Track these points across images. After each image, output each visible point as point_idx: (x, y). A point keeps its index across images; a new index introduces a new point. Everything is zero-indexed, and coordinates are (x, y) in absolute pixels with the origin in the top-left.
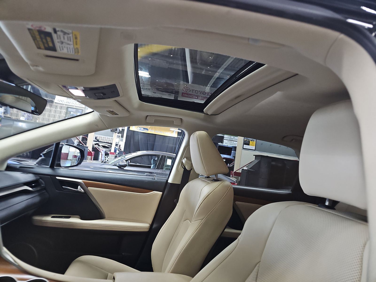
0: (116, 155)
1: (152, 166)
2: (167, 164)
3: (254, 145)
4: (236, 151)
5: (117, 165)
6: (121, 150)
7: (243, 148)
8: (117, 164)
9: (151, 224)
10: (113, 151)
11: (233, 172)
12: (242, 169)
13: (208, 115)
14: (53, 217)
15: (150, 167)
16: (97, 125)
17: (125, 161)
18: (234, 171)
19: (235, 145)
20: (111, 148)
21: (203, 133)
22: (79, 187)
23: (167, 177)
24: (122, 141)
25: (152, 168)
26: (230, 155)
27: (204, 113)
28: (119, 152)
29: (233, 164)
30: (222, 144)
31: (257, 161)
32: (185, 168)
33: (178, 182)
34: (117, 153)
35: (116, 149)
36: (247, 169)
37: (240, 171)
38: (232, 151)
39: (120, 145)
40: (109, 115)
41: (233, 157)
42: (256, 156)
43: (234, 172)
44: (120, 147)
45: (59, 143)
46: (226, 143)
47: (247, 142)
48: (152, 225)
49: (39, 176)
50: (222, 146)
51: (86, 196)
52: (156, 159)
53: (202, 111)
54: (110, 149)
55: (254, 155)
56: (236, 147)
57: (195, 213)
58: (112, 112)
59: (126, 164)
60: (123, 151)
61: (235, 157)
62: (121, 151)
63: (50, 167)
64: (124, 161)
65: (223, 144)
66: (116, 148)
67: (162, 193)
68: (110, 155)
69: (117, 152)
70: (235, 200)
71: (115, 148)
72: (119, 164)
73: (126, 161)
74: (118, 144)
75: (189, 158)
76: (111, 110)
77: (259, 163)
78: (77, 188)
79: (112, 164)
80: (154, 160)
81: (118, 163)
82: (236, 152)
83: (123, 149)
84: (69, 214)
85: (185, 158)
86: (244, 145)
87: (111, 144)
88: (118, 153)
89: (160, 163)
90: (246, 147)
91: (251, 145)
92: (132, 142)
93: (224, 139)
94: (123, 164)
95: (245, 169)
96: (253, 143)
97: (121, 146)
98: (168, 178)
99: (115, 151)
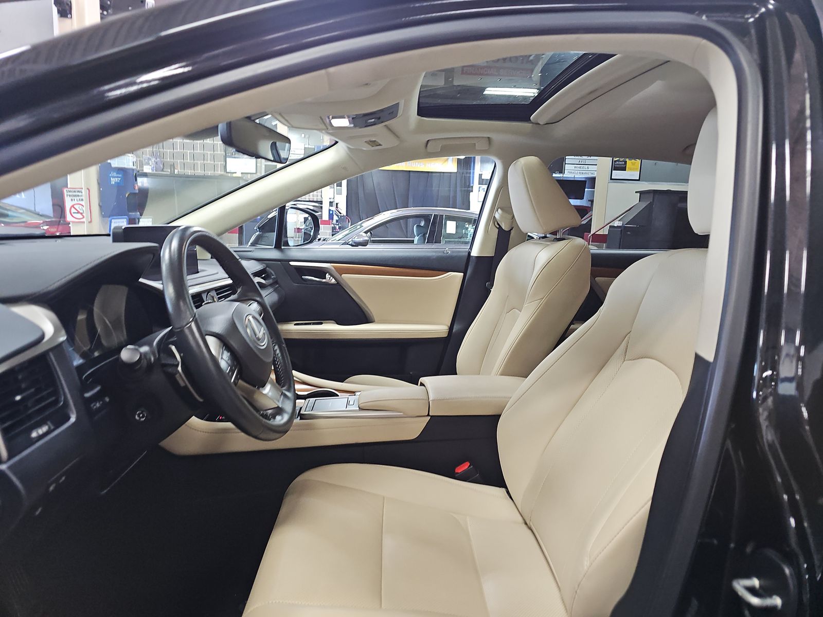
0: (333, 226)
1: (416, 239)
2: (447, 232)
3: (636, 169)
4: (594, 188)
5: (350, 243)
6: (340, 213)
7: (611, 179)
8: (349, 240)
9: (449, 325)
10: (325, 217)
11: (590, 235)
12: (609, 225)
13: (538, 125)
14: (295, 325)
15: (413, 242)
16: (345, 168)
17: (364, 232)
18: (592, 233)
19: (592, 174)
20: (322, 212)
21: (533, 160)
22: (328, 276)
23: (469, 248)
24: (340, 193)
25: (416, 242)
26: (582, 198)
27: (533, 123)
28: (337, 219)
29: (590, 218)
30: (561, 175)
31: (644, 205)
32: (500, 228)
33: (490, 253)
34: (334, 222)
35: (331, 212)
36: (621, 225)
37: (605, 231)
38: (586, 190)
39: (337, 204)
40: (366, 148)
41: (589, 201)
42: (642, 194)
43: (592, 235)
44: (337, 207)
45: (285, 206)
46: (570, 173)
47: (620, 163)
48: (451, 328)
49: (264, 263)
50: (562, 179)
51: (339, 289)
52: (422, 224)
53: (527, 119)
54: (320, 213)
55: (636, 192)
56: (594, 179)
57: (528, 293)
58: (373, 143)
59: (367, 239)
60: (345, 215)
61: (592, 201)
62: (342, 215)
63: (275, 248)
64: (361, 234)
65: (564, 176)
66: (333, 211)
67: (462, 274)
68: (323, 225)
69: (335, 218)
70: (594, 275)
71: (330, 210)
72: (354, 240)
73: (366, 232)
74: (332, 202)
75: (508, 210)
76: (374, 140)
77: (649, 208)
78: (325, 278)
79: (339, 241)
80: (419, 226)
81: (351, 239)
82: (594, 191)
83: (344, 212)
84: (319, 318)
85: (499, 210)
86: (613, 171)
87: (321, 202)
88: (337, 221)
89: (432, 233)
90: (617, 174)
91: (631, 169)
92: (361, 195)
93: (565, 164)
94: (362, 239)
95: (616, 225)
96: (633, 164)
97: (339, 206)
98: (471, 248)
99: (331, 216)
